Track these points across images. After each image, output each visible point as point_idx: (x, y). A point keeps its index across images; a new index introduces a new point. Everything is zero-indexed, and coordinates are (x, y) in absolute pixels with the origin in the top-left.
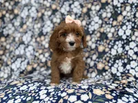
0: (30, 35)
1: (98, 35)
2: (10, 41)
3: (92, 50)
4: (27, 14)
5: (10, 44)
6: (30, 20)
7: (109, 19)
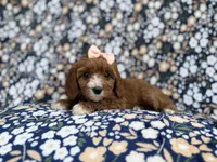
0: (47, 42)
1: (159, 45)
2: (10, 50)
3: (149, 69)
4: (43, 8)
5: (10, 54)
6: (49, 18)
7: (175, 21)
